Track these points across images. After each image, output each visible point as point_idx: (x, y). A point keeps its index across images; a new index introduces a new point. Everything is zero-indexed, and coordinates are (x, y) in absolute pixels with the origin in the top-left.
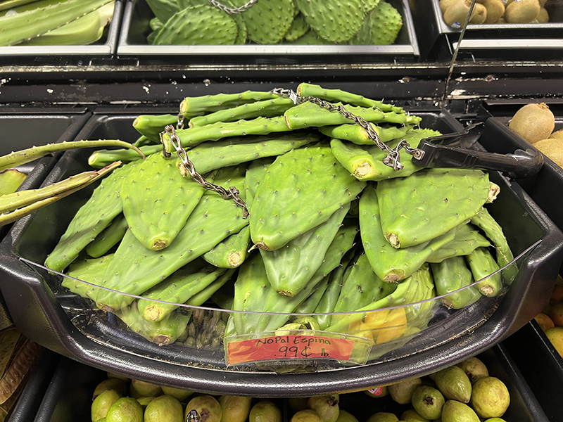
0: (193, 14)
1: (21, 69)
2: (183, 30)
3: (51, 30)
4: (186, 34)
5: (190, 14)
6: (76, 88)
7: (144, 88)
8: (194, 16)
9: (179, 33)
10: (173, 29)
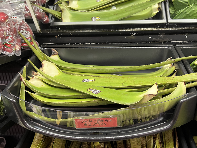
0: (195, 6)
1: (142, 29)
2: (190, 13)
3: (135, 14)
4: (191, 15)
5: (194, 6)
6: (160, 36)
7: (186, 36)
8: (195, 7)
9: (188, 14)
10: (186, 12)
